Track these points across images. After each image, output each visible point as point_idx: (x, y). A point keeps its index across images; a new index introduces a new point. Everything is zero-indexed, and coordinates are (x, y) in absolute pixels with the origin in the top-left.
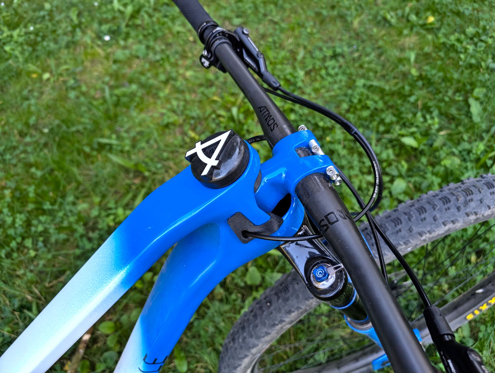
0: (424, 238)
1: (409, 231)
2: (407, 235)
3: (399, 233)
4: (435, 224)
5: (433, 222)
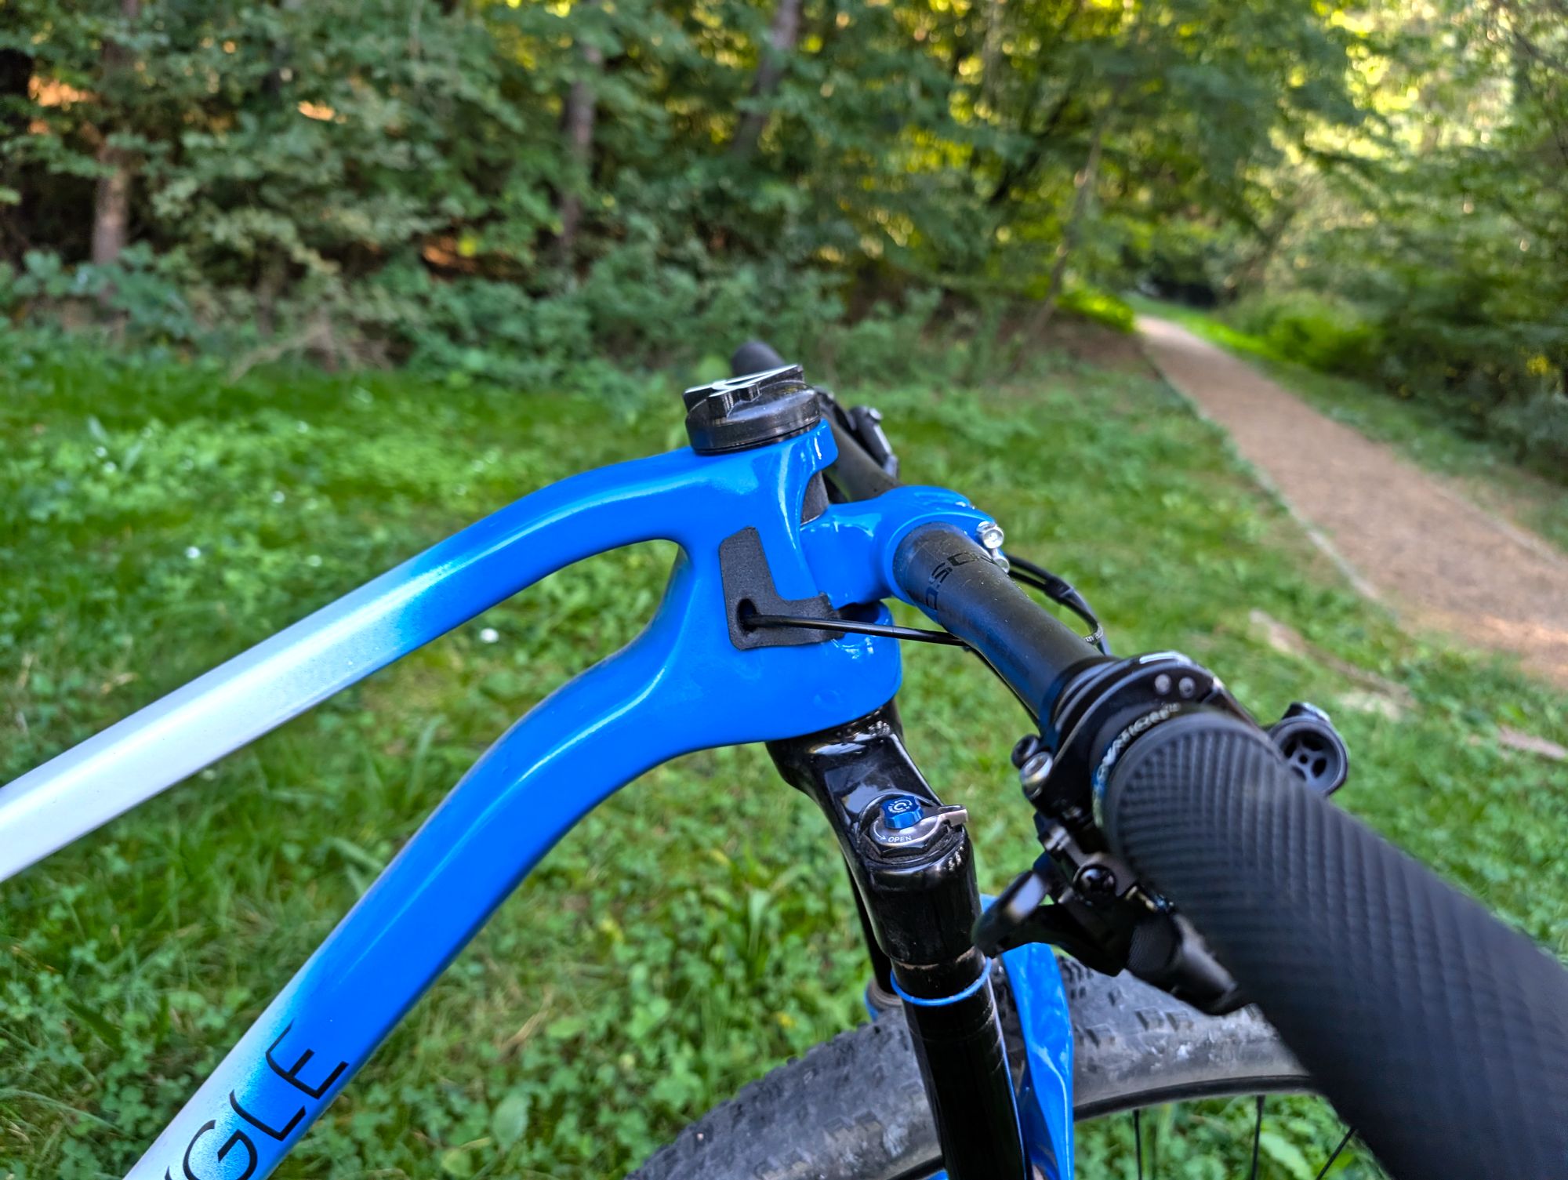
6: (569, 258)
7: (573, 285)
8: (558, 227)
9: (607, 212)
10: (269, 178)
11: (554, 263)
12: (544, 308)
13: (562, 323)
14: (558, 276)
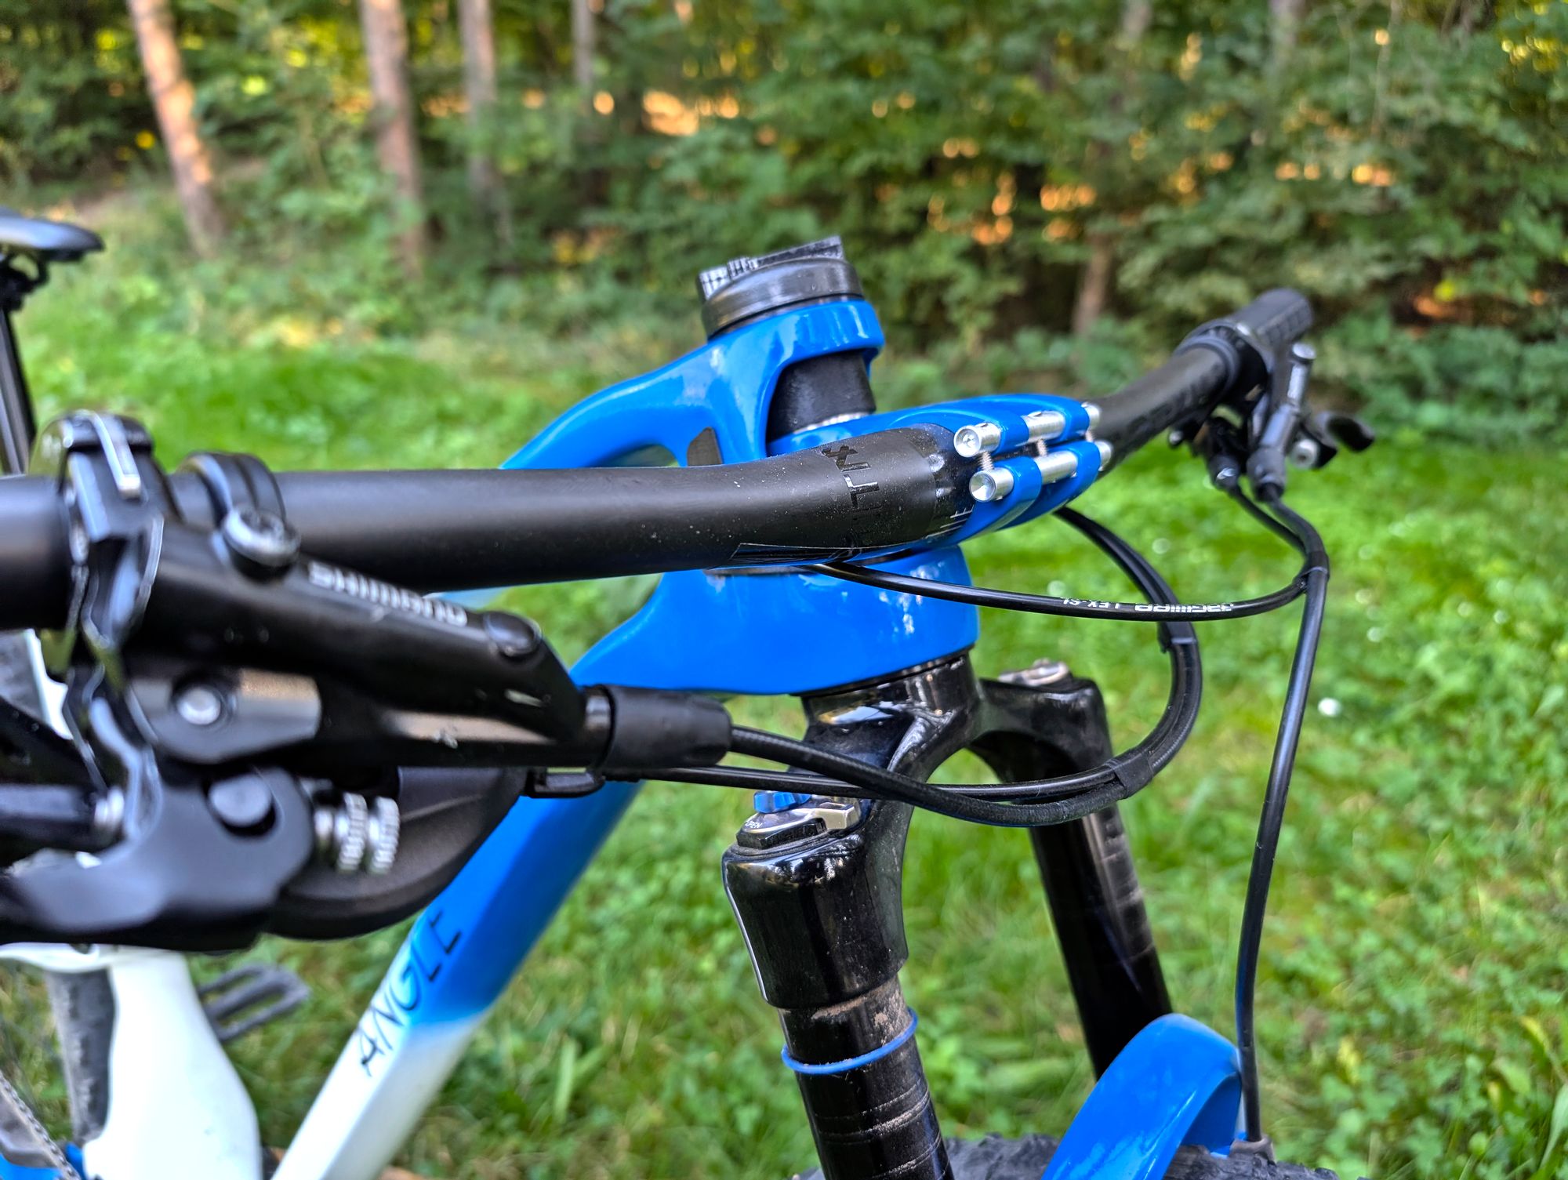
10: (1227, 242)
12: (1540, 353)
13: (1556, 370)
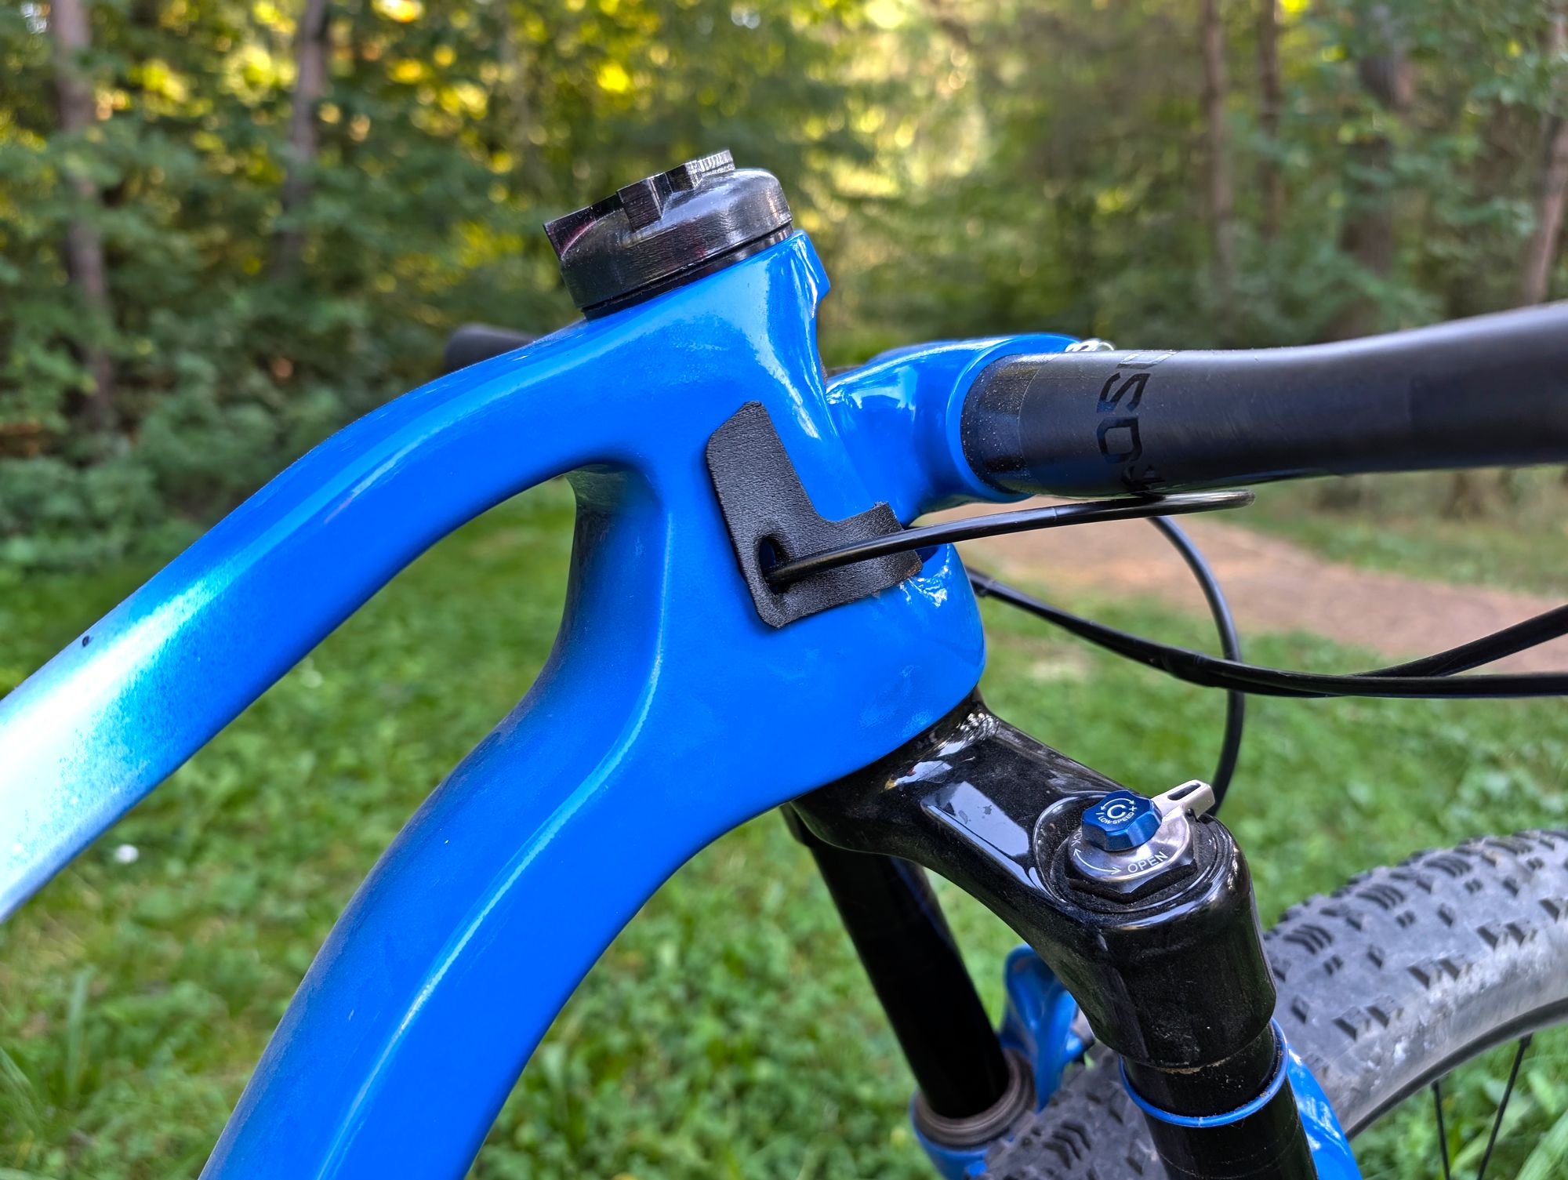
0: (1435, 994)
1: (1370, 964)
2: (1371, 981)
3: (1338, 975)
4: (1454, 935)
5: (1445, 927)
6: (110, 419)
7: (123, 446)
8: (89, 384)
9: (146, 360)
11: (94, 427)
12: (94, 477)
13: (121, 489)
14: (103, 440)
